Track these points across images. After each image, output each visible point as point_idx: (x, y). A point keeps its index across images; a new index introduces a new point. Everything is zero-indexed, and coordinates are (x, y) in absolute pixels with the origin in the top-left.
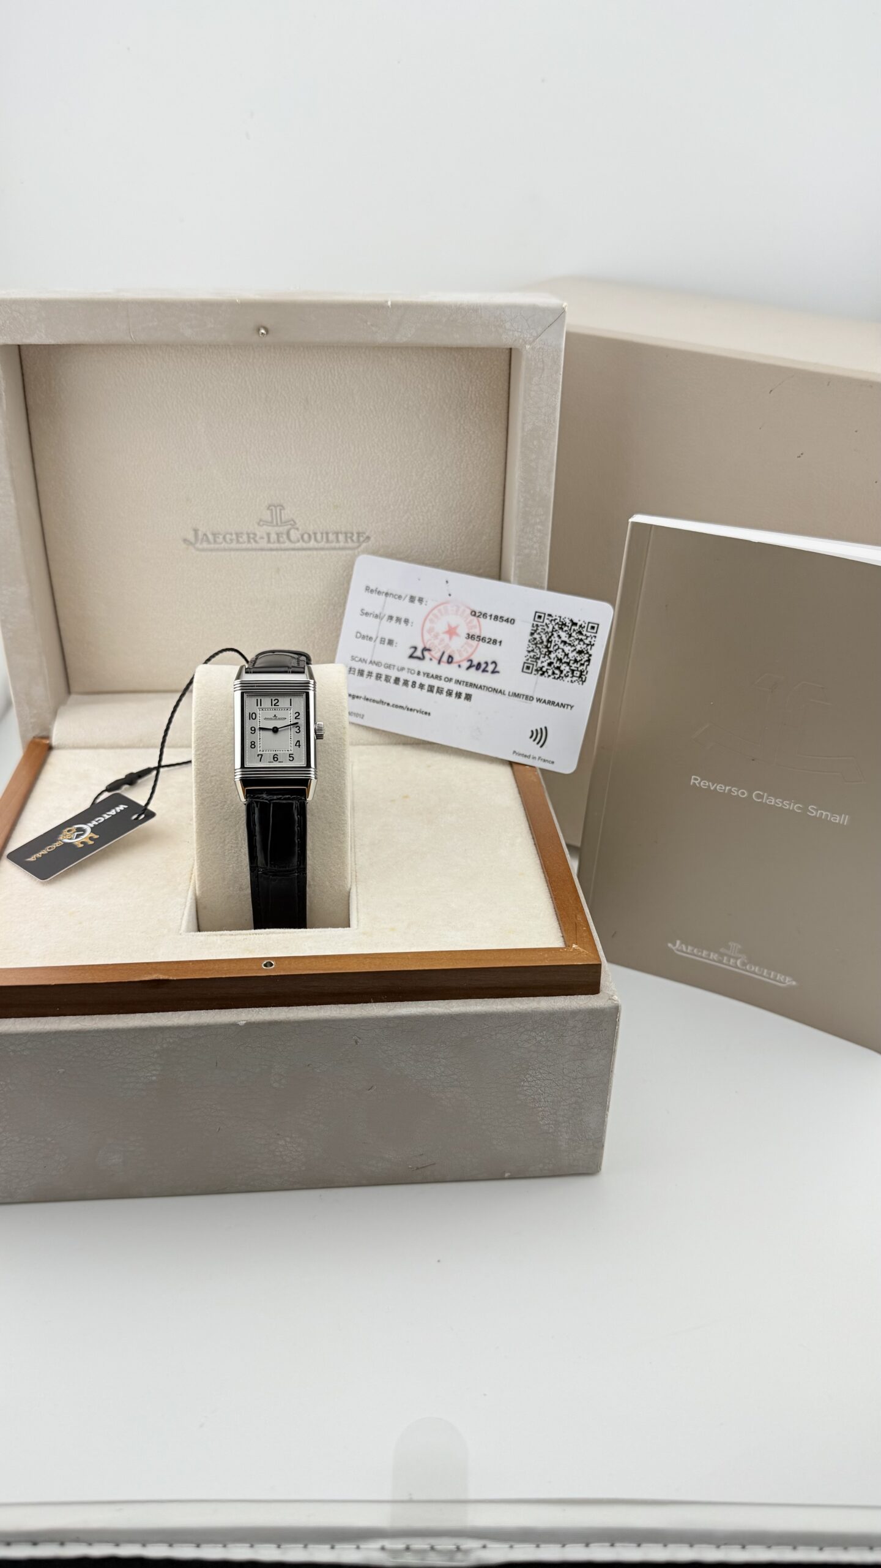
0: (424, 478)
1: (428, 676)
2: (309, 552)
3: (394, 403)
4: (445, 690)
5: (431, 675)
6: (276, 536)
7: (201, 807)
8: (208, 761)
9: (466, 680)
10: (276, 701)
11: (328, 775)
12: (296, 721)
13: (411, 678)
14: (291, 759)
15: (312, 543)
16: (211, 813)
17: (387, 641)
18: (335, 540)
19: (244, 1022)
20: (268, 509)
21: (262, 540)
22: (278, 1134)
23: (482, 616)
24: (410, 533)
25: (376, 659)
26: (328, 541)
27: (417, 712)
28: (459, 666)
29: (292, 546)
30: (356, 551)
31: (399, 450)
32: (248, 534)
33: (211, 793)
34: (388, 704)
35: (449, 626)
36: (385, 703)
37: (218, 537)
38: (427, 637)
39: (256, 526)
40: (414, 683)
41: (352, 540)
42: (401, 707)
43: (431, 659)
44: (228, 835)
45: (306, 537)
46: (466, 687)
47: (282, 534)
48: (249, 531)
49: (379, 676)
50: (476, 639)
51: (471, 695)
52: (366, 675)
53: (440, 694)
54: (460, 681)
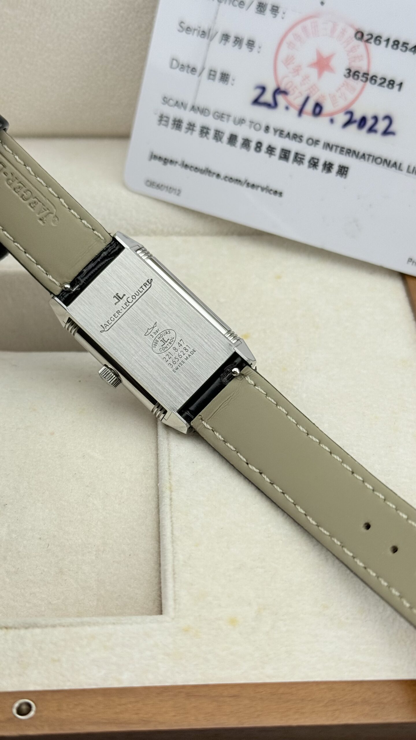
1: (281, 135)
4: (307, 158)
5: (285, 133)
9: (341, 144)
13: (255, 136)
17: (218, 75)
23: (372, 41)
25: (201, 103)
27: (263, 189)
28: (332, 121)
34: (218, 176)
35: (319, 54)
36: (214, 173)
38: (282, 70)
40: (259, 145)
42: (238, 181)
43: (287, 108)
46: (341, 155)
49: (205, 131)
50: (361, 78)
51: (347, 168)
52: (187, 128)
53: (299, 164)
54: (331, 145)
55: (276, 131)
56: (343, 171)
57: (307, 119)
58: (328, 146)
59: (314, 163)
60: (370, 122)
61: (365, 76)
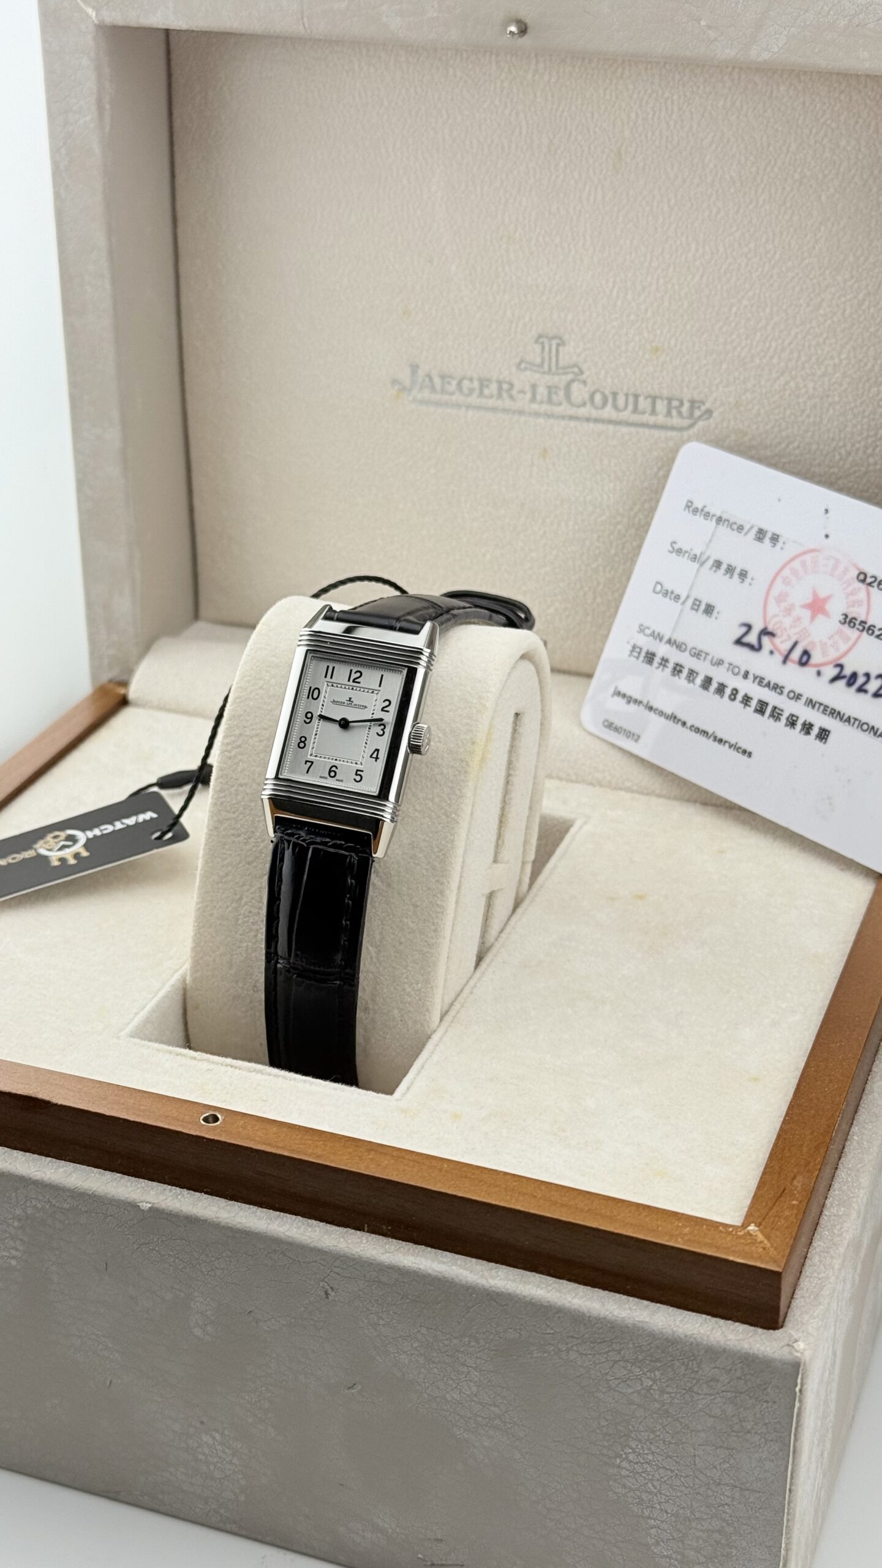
0: (821, 312)
1: (760, 683)
2: (601, 427)
3: (776, 170)
4: (786, 715)
5: (765, 682)
6: (545, 392)
7: (215, 833)
8: (239, 757)
9: (826, 702)
10: (358, 674)
11: (428, 819)
12: (379, 715)
13: (732, 682)
14: (358, 778)
15: (608, 412)
16: (226, 847)
17: (703, 607)
18: (649, 409)
19: (150, 1205)
20: (537, 341)
21: (521, 396)
22: (202, 1422)
23: (875, 584)
24: (788, 412)
25: (679, 637)
26: (635, 410)
27: (730, 746)
28: (819, 673)
29: (572, 411)
30: (685, 434)
31: (777, 257)
32: (500, 383)
33: (234, 813)
34: (684, 724)
35: (815, 594)
36: (679, 720)
37: (449, 383)
38: (773, 609)
39: (514, 369)
40: (735, 692)
41: (680, 414)
42: (705, 733)
43: (772, 652)
44: (248, 891)
45: (598, 398)
46: (823, 716)
47: (556, 387)
48: (501, 378)
49: (678, 668)
50: (857, 626)
51: (829, 732)
52: (658, 663)
53: (776, 721)
54: (814, 702)
55: (755, 678)
56: (823, 735)
57: (792, 667)
58: (811, 703)
60: (861, 680)
61: (863, 625)
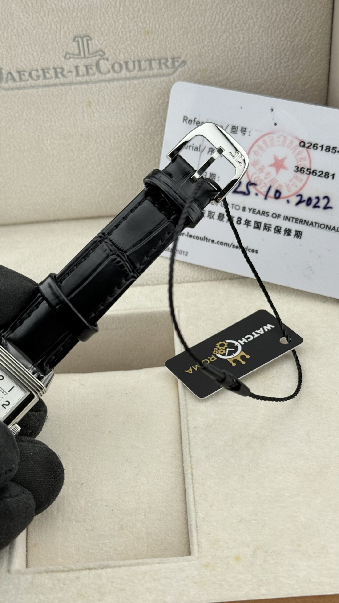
1: (254, 212)
2: (121, 83)
4: (273, 227)
6: (85, 69)
9: (296, 216)
13: (237, 214)
15: (124, 73)
18: (148, 68)
20: (74, 40)
21: (70, 74)
23: (312, 147)
26: (140, 69)
28: (288, 201)
30: (172, 78)
32: (55, 69)
34: (213, 241)
35: (276, 158)
36: (209, 240)
37: (24, 74)
38: (252, 170)
39: (63, 59)
40: (239, 220)
41: (167, 66)
42: (227, 244)
43: (257, 194)
45: (117, 66)
46: (296, 224)
47: (91, 65)
48: (56, 66)
50: (305, 172)
51: (302, 232)
53: (268, 231)
54: (289, 218)
55: (250, 210)
56: (298, 234)
57: (271, 201)
58: (287, 218)
59: (278, 230)
60: (314, 201)
61: (308, 170)
